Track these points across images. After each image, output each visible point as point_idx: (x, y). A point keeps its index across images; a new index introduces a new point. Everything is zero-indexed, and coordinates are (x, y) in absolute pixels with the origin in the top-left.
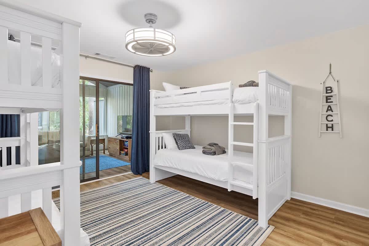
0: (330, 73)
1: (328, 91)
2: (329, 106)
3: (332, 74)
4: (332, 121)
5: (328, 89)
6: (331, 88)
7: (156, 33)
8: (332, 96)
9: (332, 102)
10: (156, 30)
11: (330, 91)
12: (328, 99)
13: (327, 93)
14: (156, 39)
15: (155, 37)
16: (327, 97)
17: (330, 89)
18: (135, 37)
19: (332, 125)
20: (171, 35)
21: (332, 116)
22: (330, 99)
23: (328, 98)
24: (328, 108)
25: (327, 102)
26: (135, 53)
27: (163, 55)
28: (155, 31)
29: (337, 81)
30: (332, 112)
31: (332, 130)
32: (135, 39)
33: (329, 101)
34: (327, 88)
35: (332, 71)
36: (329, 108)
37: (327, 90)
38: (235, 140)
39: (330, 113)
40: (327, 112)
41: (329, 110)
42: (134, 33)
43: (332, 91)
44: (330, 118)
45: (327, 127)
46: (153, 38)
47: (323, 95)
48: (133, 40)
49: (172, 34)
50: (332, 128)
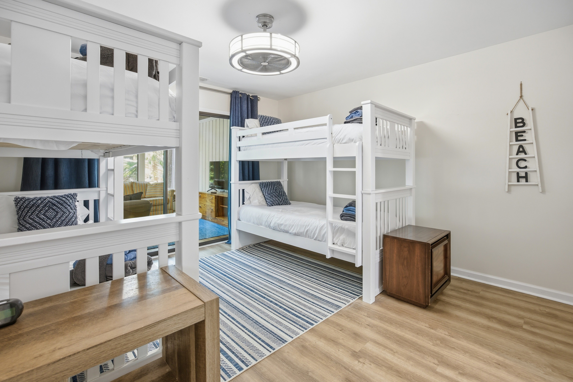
0: (521, 97)
1: (518, 125)
2: (521, 146)
3: (524, 98)
4: (526, 167)
5: (518, 121)
6: (523, 119)
7: (273, 38)
8: (524, 132)
9: (525, 140)
10: (273, 35)
11: (521, 125)
12: (518, 136)
13: (516, 127)
14: (273, 47)
15: (271, 45)
16: (516, 133)
17: (520, 121)
18: (243, 47)
19: (526, 173)
20: (294, 42)
21: (525, 160)
22: (522, 136)
23: (519, 134)
24: (519, 149)
25: (517, 140)
26: (241, 70)
27: (281, 74)
28: (271, 37)
29: (532, 110)
30: (526, 154)
31: (527, 181)
32: (244, 49)
33: (520, 138)
34: (516, 119)
35: (523, 94)
36: (521, 149)
37: (516, 123)
38: (334, 192)
39: (522, 156)
40: (517, 154)
41: (521, 152)
42: (242, 40)
43: (524, 125)
44: (522, 164)
45: (519, 178)
46: (269, 47)
47: (512, 130)
48: (240, 50)
49: (296, 42)
50: (526, 177)
